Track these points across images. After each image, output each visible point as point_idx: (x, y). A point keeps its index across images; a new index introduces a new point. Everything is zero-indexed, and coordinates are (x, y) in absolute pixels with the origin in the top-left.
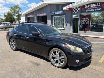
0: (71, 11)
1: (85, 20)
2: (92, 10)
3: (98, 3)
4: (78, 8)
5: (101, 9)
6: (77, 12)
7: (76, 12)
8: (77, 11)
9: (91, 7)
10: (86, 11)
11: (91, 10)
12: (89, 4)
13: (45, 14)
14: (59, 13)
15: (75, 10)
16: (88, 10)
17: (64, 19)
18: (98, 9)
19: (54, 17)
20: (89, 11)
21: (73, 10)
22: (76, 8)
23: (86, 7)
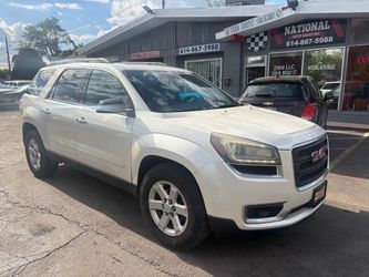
0: (242, 43)
1: (284, 73)
2: (306, 42)
3: (324, 20)
4: (261, 35)
5: (331, 39)
6: (261, 48)
7: (256, 49)
8: (261, 44)
9: (301, 33)
10: (288, 44)
11: (302, 42)
12: (296, 24)
14: (203, 49)
15: (253, 40)
16: (295, 40)
17: (219, 68)
18: (322, 40)
20: (296, 43)
21: (249, 41)
22: (257, 35)
23: (287, 31)
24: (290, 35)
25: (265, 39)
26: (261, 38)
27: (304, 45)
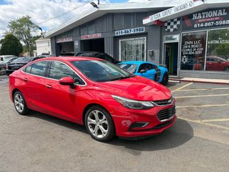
0: (161, 26)
1: (193, 46)
2: (209, 24)
3: (222, 9)
4: (175, 20)
5: (228, 22)
6: (175, 30)
7: (172, 30)
8: (175, 26)
10: (195, 26)
11: (206, 24)
12: (201, 12)
13: (99, 36)
14: (132, 31)
15: (169, 24)
16: (200, 23)
17: (143, 45)
18: (221, 23)
19: (120, 40)
20: (202, 25)
21: (166, 24)
22: (172, 20)
23: (195, 17)
24: (197, 20)
25: (178, 23)
26: (175, 23)
27: (208, 26)
